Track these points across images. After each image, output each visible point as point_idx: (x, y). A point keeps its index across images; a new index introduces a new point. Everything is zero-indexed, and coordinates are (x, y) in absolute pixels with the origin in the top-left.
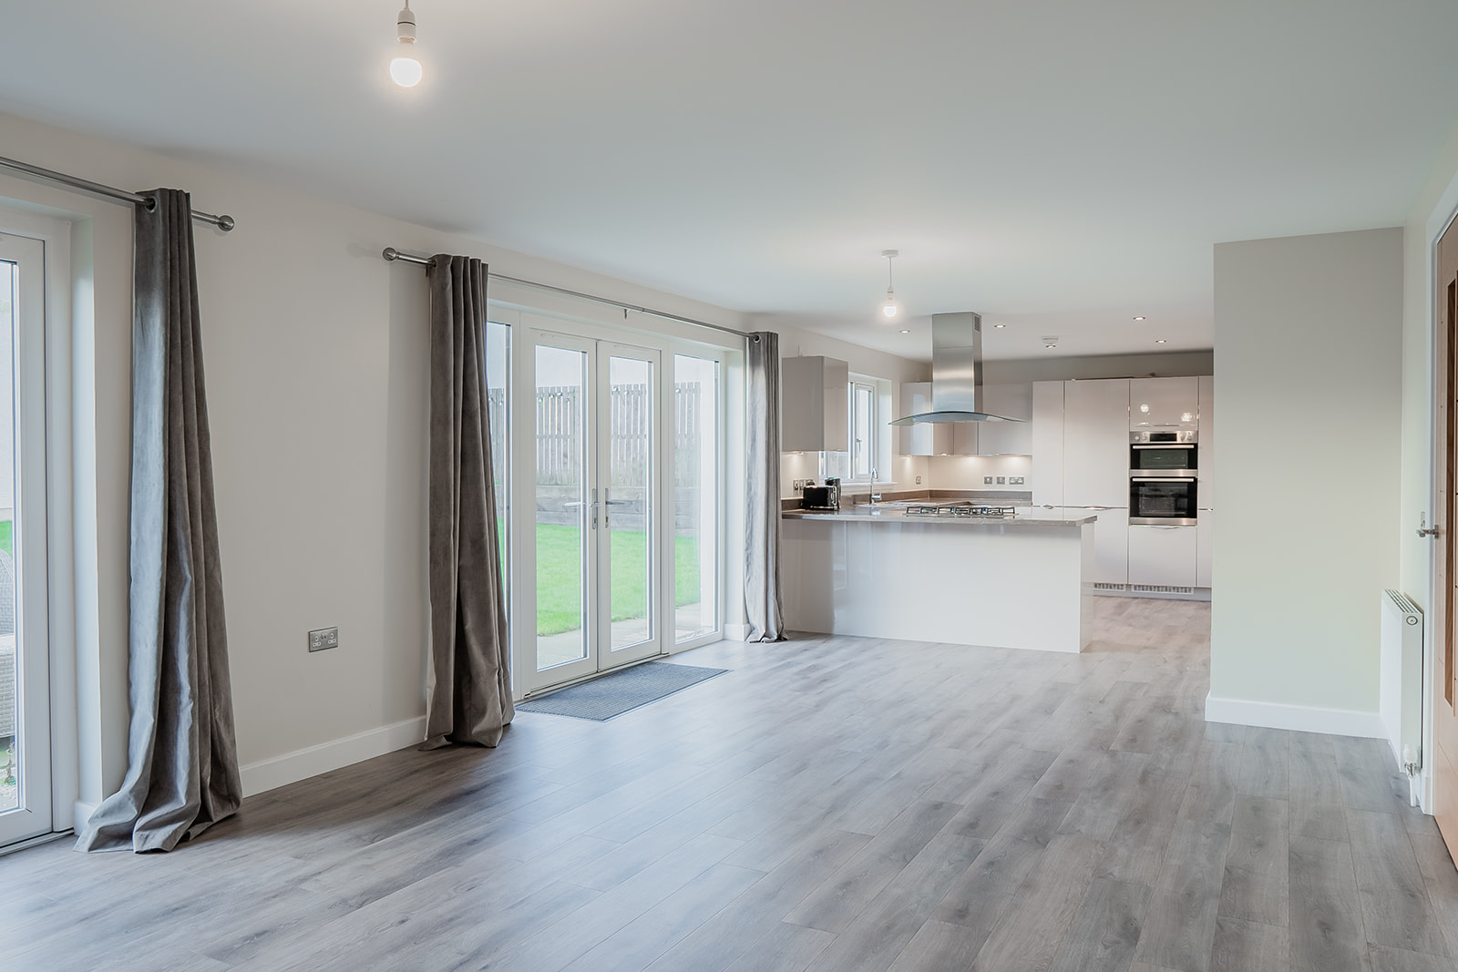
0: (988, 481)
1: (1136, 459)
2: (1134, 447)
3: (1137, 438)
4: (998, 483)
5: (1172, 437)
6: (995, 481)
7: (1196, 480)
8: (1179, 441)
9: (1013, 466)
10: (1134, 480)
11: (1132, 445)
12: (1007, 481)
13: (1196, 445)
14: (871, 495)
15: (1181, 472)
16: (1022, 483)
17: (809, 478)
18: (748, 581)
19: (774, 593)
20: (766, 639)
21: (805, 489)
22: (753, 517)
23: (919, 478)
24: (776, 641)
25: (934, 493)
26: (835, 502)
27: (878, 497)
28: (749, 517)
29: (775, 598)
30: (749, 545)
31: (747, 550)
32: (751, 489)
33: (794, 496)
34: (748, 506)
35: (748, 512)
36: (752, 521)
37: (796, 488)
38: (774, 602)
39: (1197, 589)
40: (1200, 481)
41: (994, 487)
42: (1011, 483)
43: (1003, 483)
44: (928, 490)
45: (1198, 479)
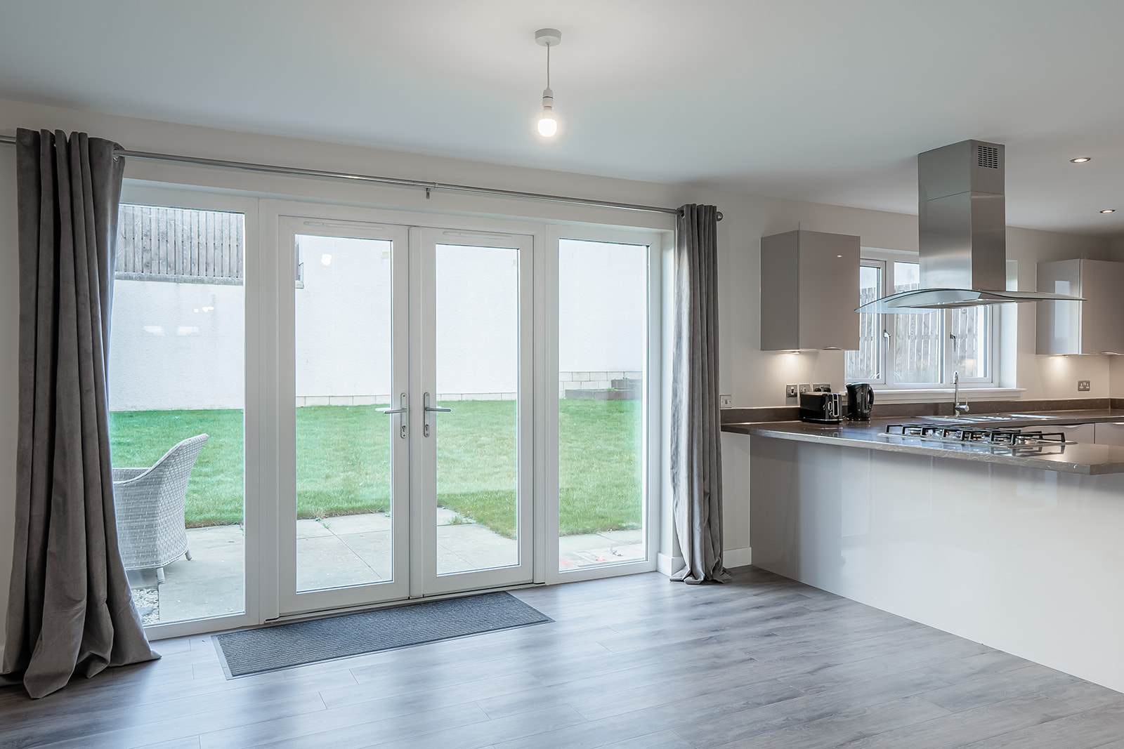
14: (955, 404)
18: (676, 505)
19: (701, 524)
20: (690, 579)
21: (802, 396)
22: (678, 429)
23: (1085, 384)
24: (702, 583)
25: (1117, 403)
26: (836, 413)
27: (964, 407)
28: (674, 429)
29: (702, 530)
30: (674, 463)
31: (673, 468)
32: (676, 396)
33: (787, 404)
34: (674, 415)
35: (674, 423)
36: (677, 434)
37: (791, 395)
38: (701, 534)
44: (1108, 399)
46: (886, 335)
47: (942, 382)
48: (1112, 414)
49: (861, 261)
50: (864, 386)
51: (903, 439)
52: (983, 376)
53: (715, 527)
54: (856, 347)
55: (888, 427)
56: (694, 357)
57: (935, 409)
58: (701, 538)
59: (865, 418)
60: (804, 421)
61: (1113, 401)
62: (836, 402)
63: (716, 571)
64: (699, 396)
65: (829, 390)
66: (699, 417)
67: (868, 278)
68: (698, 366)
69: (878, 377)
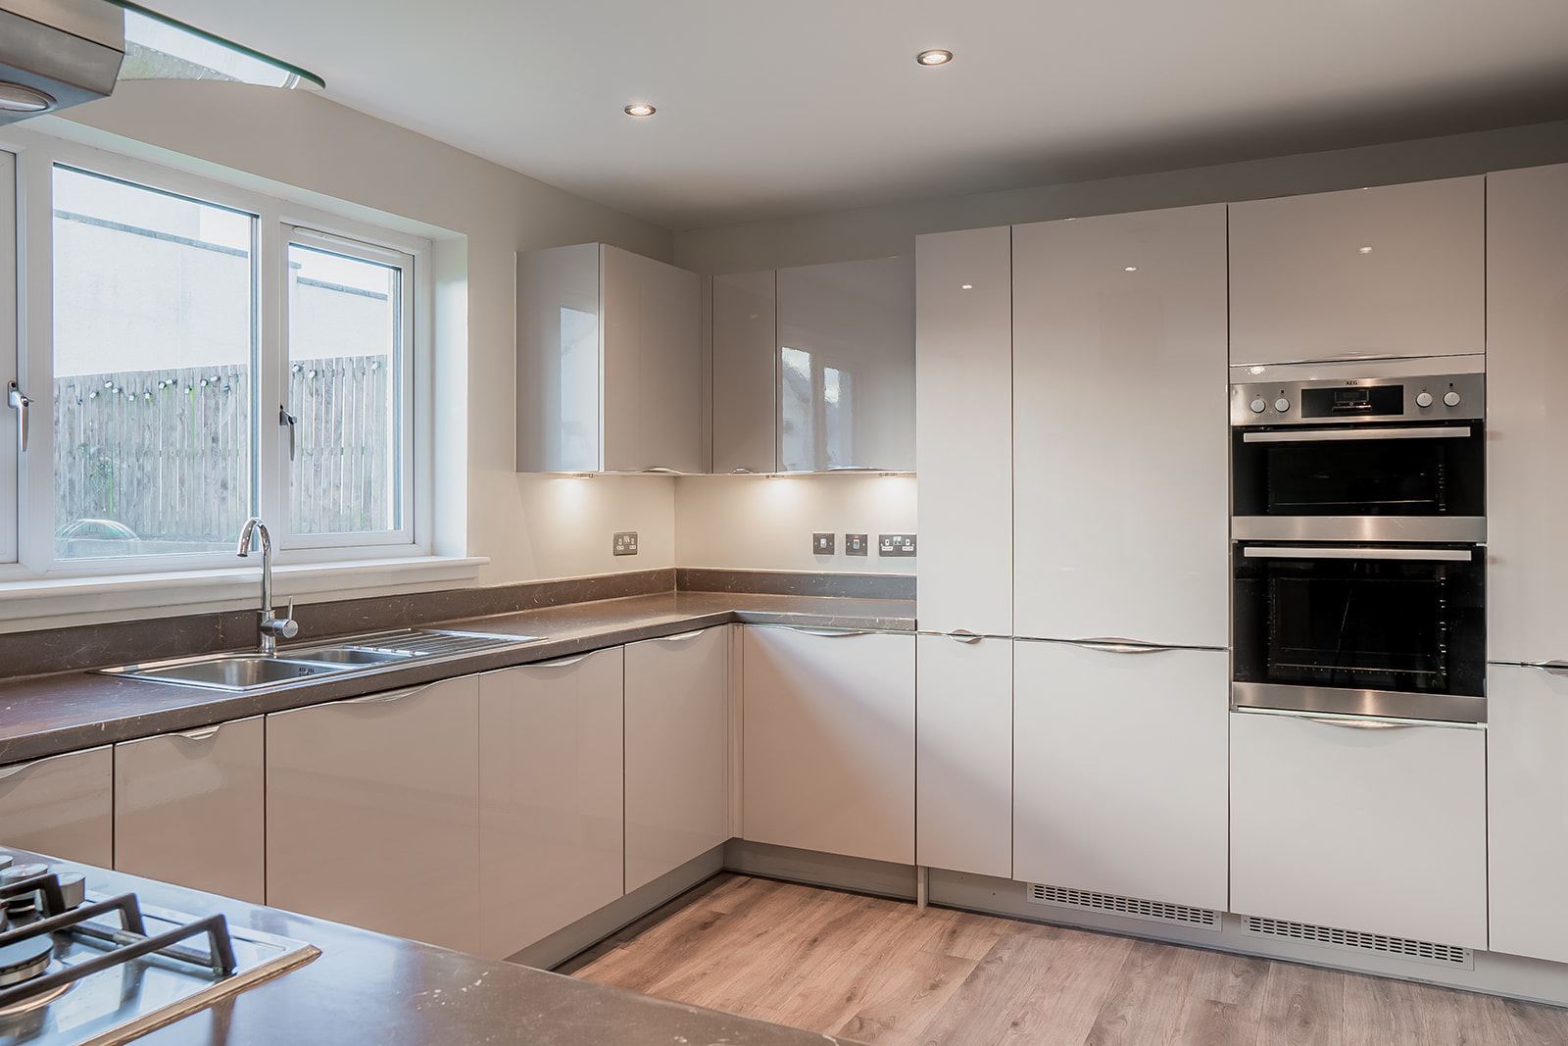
0: (823, 546)
1: (1259, 477)
2: (1246, 438)
3: (1256, 405)
4: (850, 551)
5: (1389, 399)
6: (840, 544)
7: (1479, 555)
8: (1412, 413)
9: (888, 500)
10: (1249, 552)
11: (1236, 431)
12: (873, 546)
13: (1479, 428)
14: (258, 615)
15: (1429, 527)
16: (913, 553)
23: (627, 539)
25: (688, 579)
27: (283, 621)
39: (1486, 955)
40: (1494, 561)
41: (839, 565)
42: (882, 553)
43: (863, 551)
44: (672, 570)
45: (1489, 553)
48: (680, 610)
61: (681, 573)
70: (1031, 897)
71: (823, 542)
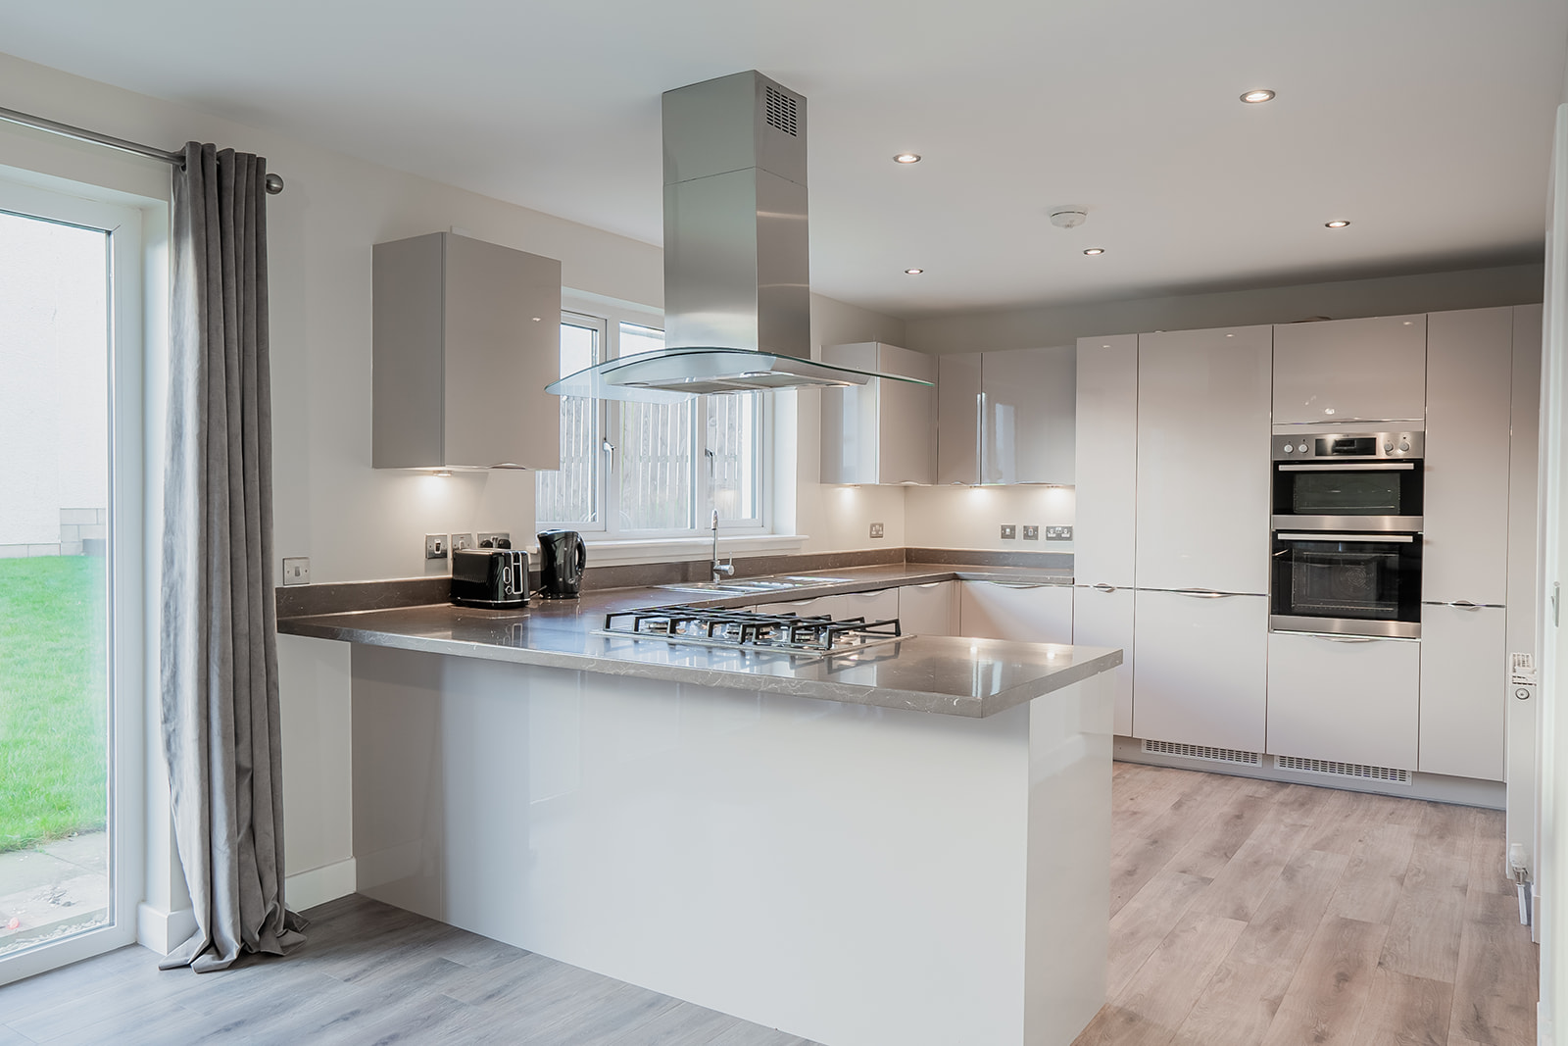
0: (1008, 533)
1: (1287, 493)
2: (1282, 468)
3: (1288, 448)
4: (1026, 536)
5: (1368, 446)
6: (1019, 532)
7: (1418, 539)
8: (1381, 454)
9: (1053, 505)
10: (1281, 537)
11: (1276, 464)
12: (1042, 533)
13: (1419, 464)
14: (713, 564)
15: (1387, 523)
16: (1070, 539)
17: (493, 531)
18: (177, 801)
19: (230, 838)
20: (207, 960)
21: (457, 557)
22: (176, 635)
23: (877, 527)
24: (234, 966)
25: (913, 555)
26: (517, 588)
27: (726, 567)
28: (168, 636)
29: (233, 852)
30: (169, 710)
31: (166, 720)
32: (172, 562)
33: (427, 571)
34: (167, 606)
35: (167, 623)
36: (175, 646)
37: (436, 555)
38: (232, 861)
39: (1418, 775)
40: (1427, 542)
41: (1018, 545)
42: (1048, 538)
43: (1035, 537)
44: (901, 549)
45: (1424, 538)
46: (607, 447)
47: (693, 527)
48: (908, 571)
49: (563, 314)
50: (568, 536)
51: (636, 642)
52: (750, 517)
53: (266, 841)
54: (555, 465)
55: (609, 617)
56: (211, 476)
57: (683, 572)
58: (231, 869)
59: (570, 593)
60: (458, 604)
62: (517, 568)
63: (269, 934)
64: (222, 563)
65: (506, 544)
66: (223, 609)
67: (575, 347)
68: (220, 497)
69: (594, 519)
70: (1144, 750)
71: (1008, 530)
